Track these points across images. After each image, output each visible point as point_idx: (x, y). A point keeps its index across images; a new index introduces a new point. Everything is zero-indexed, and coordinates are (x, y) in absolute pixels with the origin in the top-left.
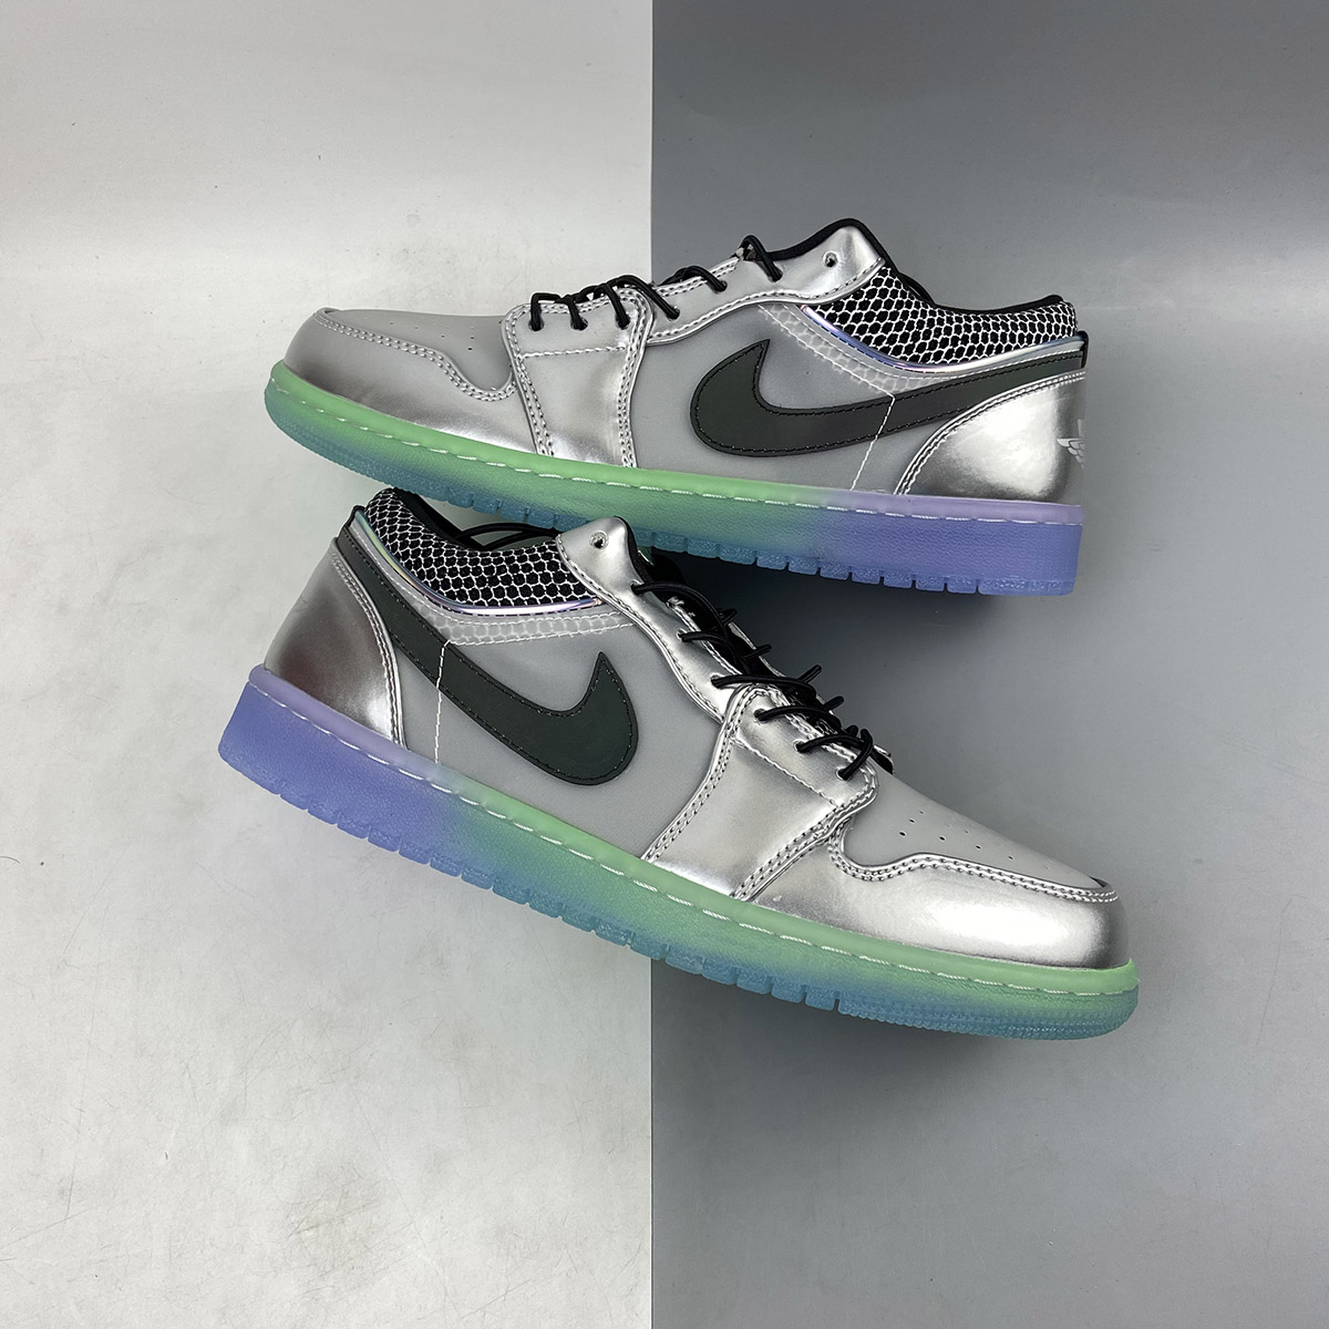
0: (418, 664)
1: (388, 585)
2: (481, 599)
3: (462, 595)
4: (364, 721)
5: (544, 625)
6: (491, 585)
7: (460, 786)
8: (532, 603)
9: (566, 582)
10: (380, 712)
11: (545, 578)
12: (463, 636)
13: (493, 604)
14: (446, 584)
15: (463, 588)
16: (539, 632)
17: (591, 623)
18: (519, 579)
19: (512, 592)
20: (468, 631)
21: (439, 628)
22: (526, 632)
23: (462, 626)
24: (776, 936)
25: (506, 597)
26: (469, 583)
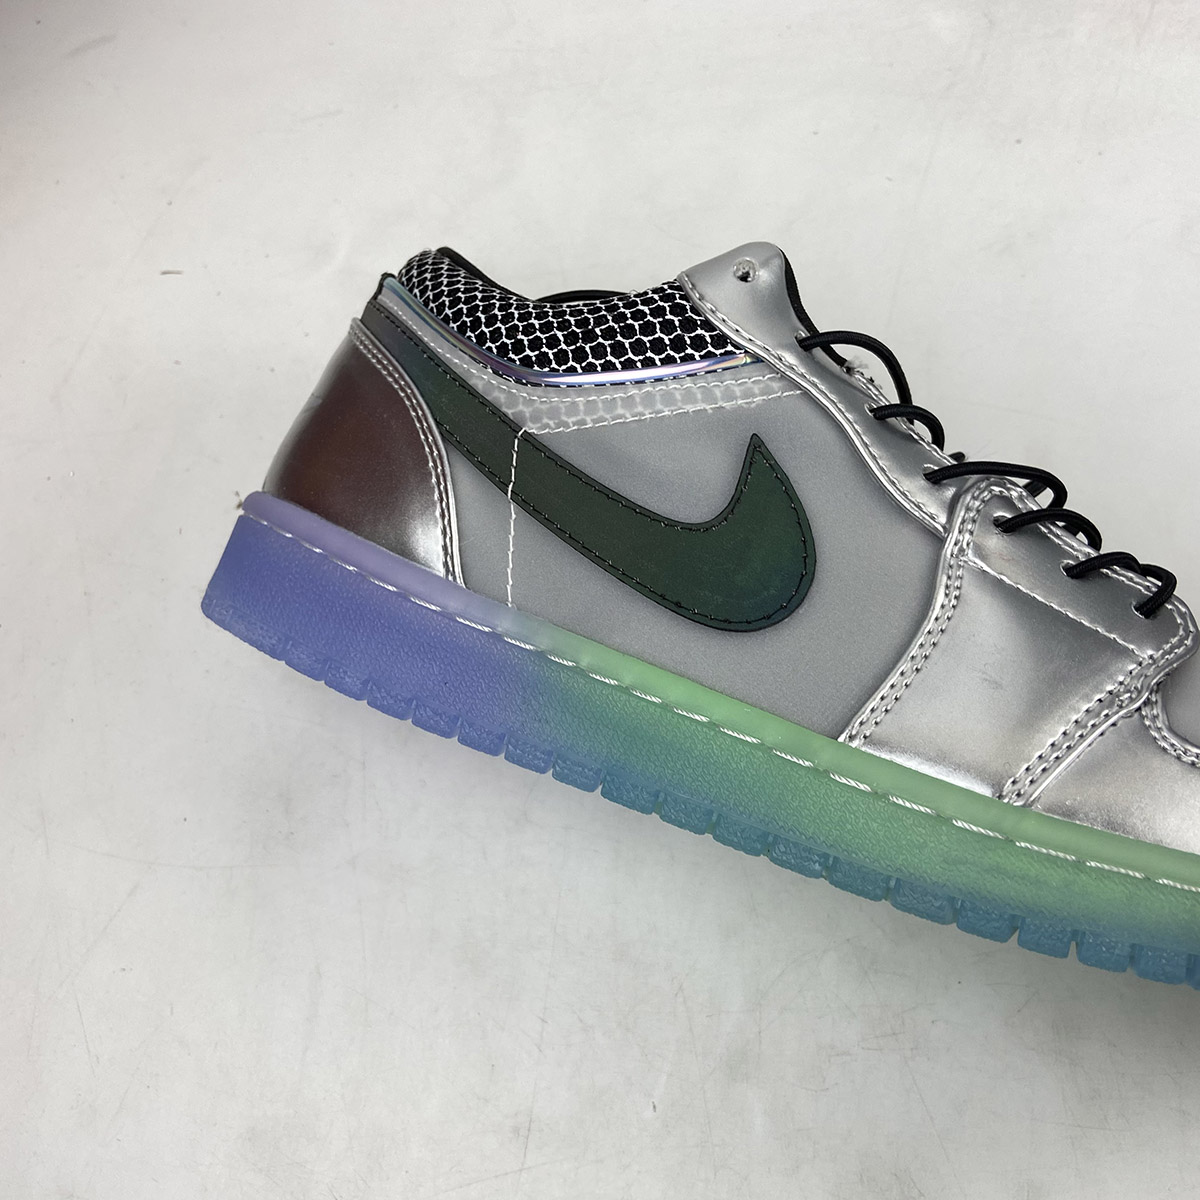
0: (480, 466)
2: (571, 363)
3: (543, 360)
4: (404, 551)
5: (668, 398)
6: (585, 341)
7: (544, 640)
8: (649, 363)
9: (699, 331)
10: (429, 541)
11: (667, 327)
12: (545, 421)
13: (590, 369)
14: (518, 347)
15: (545, 349)
16: (659, 406)
17: (737, 391)
18: (628, 331)
19: (618, 350)
20: (554, 413)
21: (509, 412)
22: (640, 409)
23: (544, 405)
24: (1079, 865)
25: (609, 358)
26: (553, 342)
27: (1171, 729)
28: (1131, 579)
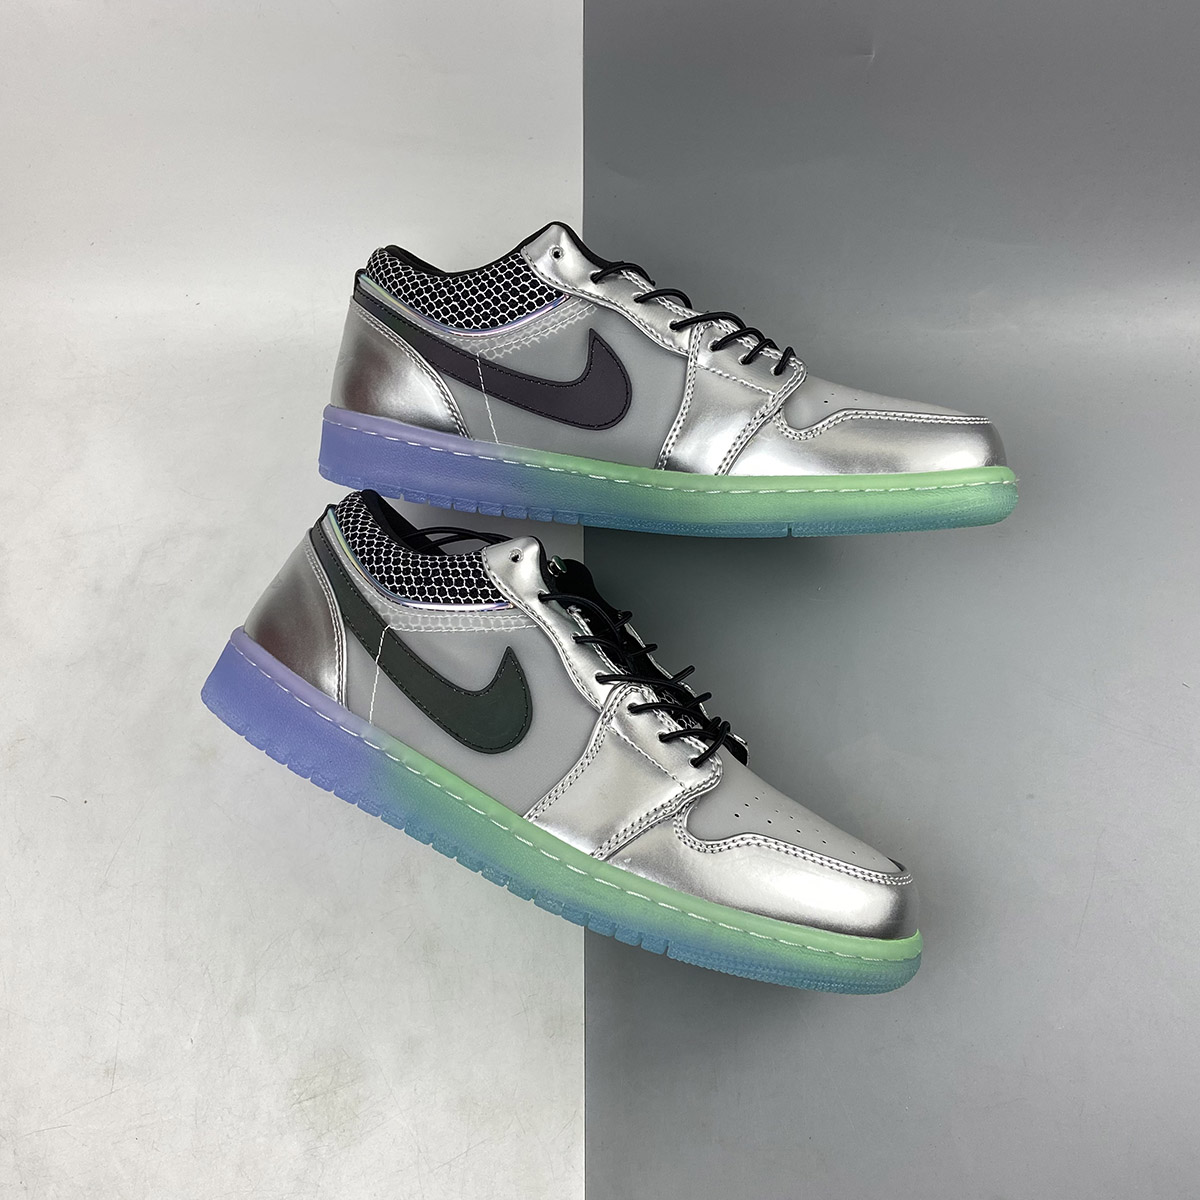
0: (363, 642)
1: (346, 575)
2: (417, 595)
3: (402, 590)
4: (316, 684)
5: (465, 620)
6: (426, 584)
7: (387, 744)
8: (457, 602)
9: (486, 588)
10: (331, 681)
11: (470, 583)
12: (400, 623)
13: (426, 600)
14: (390, 580)
15: (404, 584)
16: (460, 626)
17: (503, 622)
18: (449, 582)
19: (442, 592)
20: (405, 620)
21: (382, 615)
22: (450, 625)
23: (400, 616)
24: (623, 890)
25: (437, 595)
26: (409, 582)
27: (688, 829)
28: (696, 743)
